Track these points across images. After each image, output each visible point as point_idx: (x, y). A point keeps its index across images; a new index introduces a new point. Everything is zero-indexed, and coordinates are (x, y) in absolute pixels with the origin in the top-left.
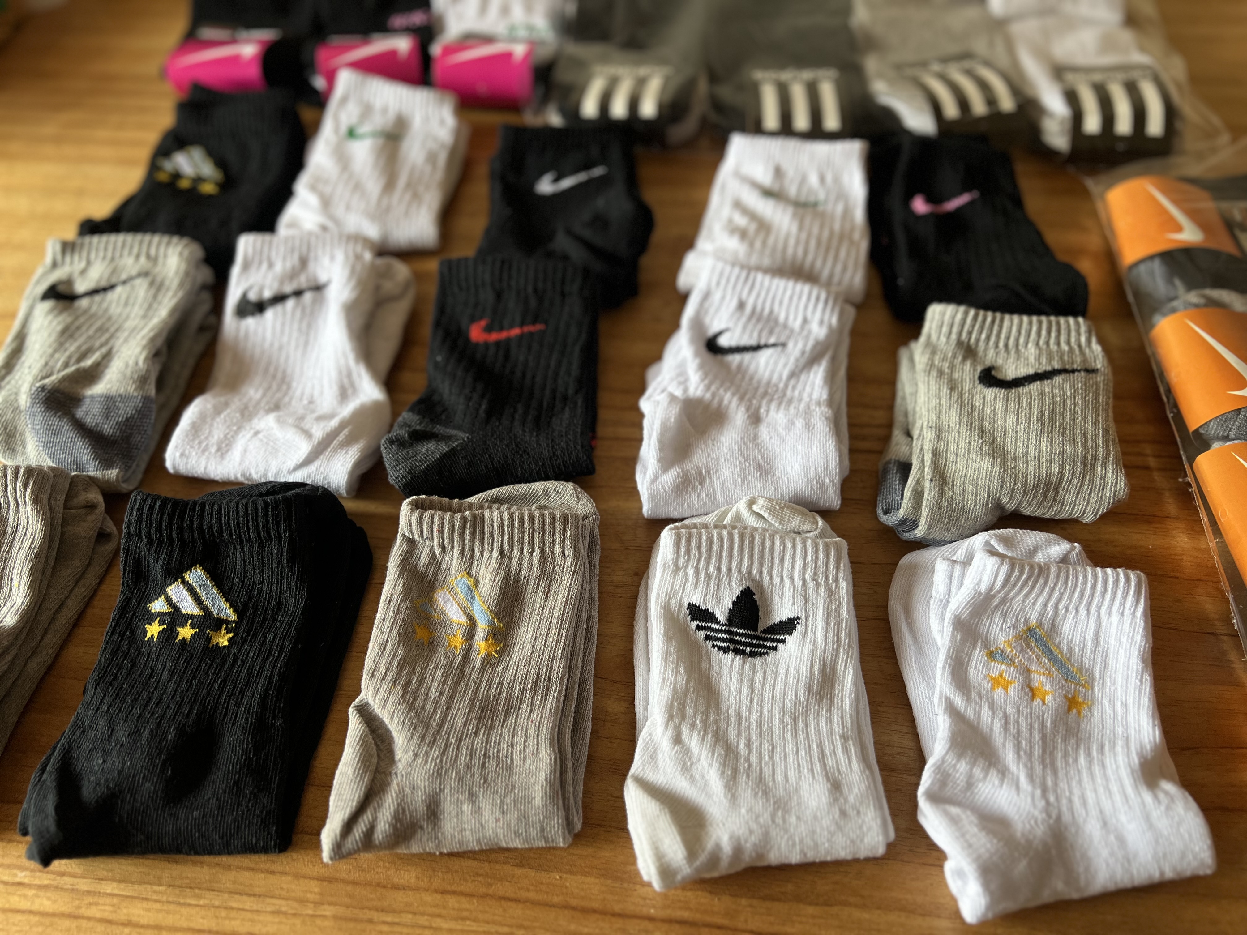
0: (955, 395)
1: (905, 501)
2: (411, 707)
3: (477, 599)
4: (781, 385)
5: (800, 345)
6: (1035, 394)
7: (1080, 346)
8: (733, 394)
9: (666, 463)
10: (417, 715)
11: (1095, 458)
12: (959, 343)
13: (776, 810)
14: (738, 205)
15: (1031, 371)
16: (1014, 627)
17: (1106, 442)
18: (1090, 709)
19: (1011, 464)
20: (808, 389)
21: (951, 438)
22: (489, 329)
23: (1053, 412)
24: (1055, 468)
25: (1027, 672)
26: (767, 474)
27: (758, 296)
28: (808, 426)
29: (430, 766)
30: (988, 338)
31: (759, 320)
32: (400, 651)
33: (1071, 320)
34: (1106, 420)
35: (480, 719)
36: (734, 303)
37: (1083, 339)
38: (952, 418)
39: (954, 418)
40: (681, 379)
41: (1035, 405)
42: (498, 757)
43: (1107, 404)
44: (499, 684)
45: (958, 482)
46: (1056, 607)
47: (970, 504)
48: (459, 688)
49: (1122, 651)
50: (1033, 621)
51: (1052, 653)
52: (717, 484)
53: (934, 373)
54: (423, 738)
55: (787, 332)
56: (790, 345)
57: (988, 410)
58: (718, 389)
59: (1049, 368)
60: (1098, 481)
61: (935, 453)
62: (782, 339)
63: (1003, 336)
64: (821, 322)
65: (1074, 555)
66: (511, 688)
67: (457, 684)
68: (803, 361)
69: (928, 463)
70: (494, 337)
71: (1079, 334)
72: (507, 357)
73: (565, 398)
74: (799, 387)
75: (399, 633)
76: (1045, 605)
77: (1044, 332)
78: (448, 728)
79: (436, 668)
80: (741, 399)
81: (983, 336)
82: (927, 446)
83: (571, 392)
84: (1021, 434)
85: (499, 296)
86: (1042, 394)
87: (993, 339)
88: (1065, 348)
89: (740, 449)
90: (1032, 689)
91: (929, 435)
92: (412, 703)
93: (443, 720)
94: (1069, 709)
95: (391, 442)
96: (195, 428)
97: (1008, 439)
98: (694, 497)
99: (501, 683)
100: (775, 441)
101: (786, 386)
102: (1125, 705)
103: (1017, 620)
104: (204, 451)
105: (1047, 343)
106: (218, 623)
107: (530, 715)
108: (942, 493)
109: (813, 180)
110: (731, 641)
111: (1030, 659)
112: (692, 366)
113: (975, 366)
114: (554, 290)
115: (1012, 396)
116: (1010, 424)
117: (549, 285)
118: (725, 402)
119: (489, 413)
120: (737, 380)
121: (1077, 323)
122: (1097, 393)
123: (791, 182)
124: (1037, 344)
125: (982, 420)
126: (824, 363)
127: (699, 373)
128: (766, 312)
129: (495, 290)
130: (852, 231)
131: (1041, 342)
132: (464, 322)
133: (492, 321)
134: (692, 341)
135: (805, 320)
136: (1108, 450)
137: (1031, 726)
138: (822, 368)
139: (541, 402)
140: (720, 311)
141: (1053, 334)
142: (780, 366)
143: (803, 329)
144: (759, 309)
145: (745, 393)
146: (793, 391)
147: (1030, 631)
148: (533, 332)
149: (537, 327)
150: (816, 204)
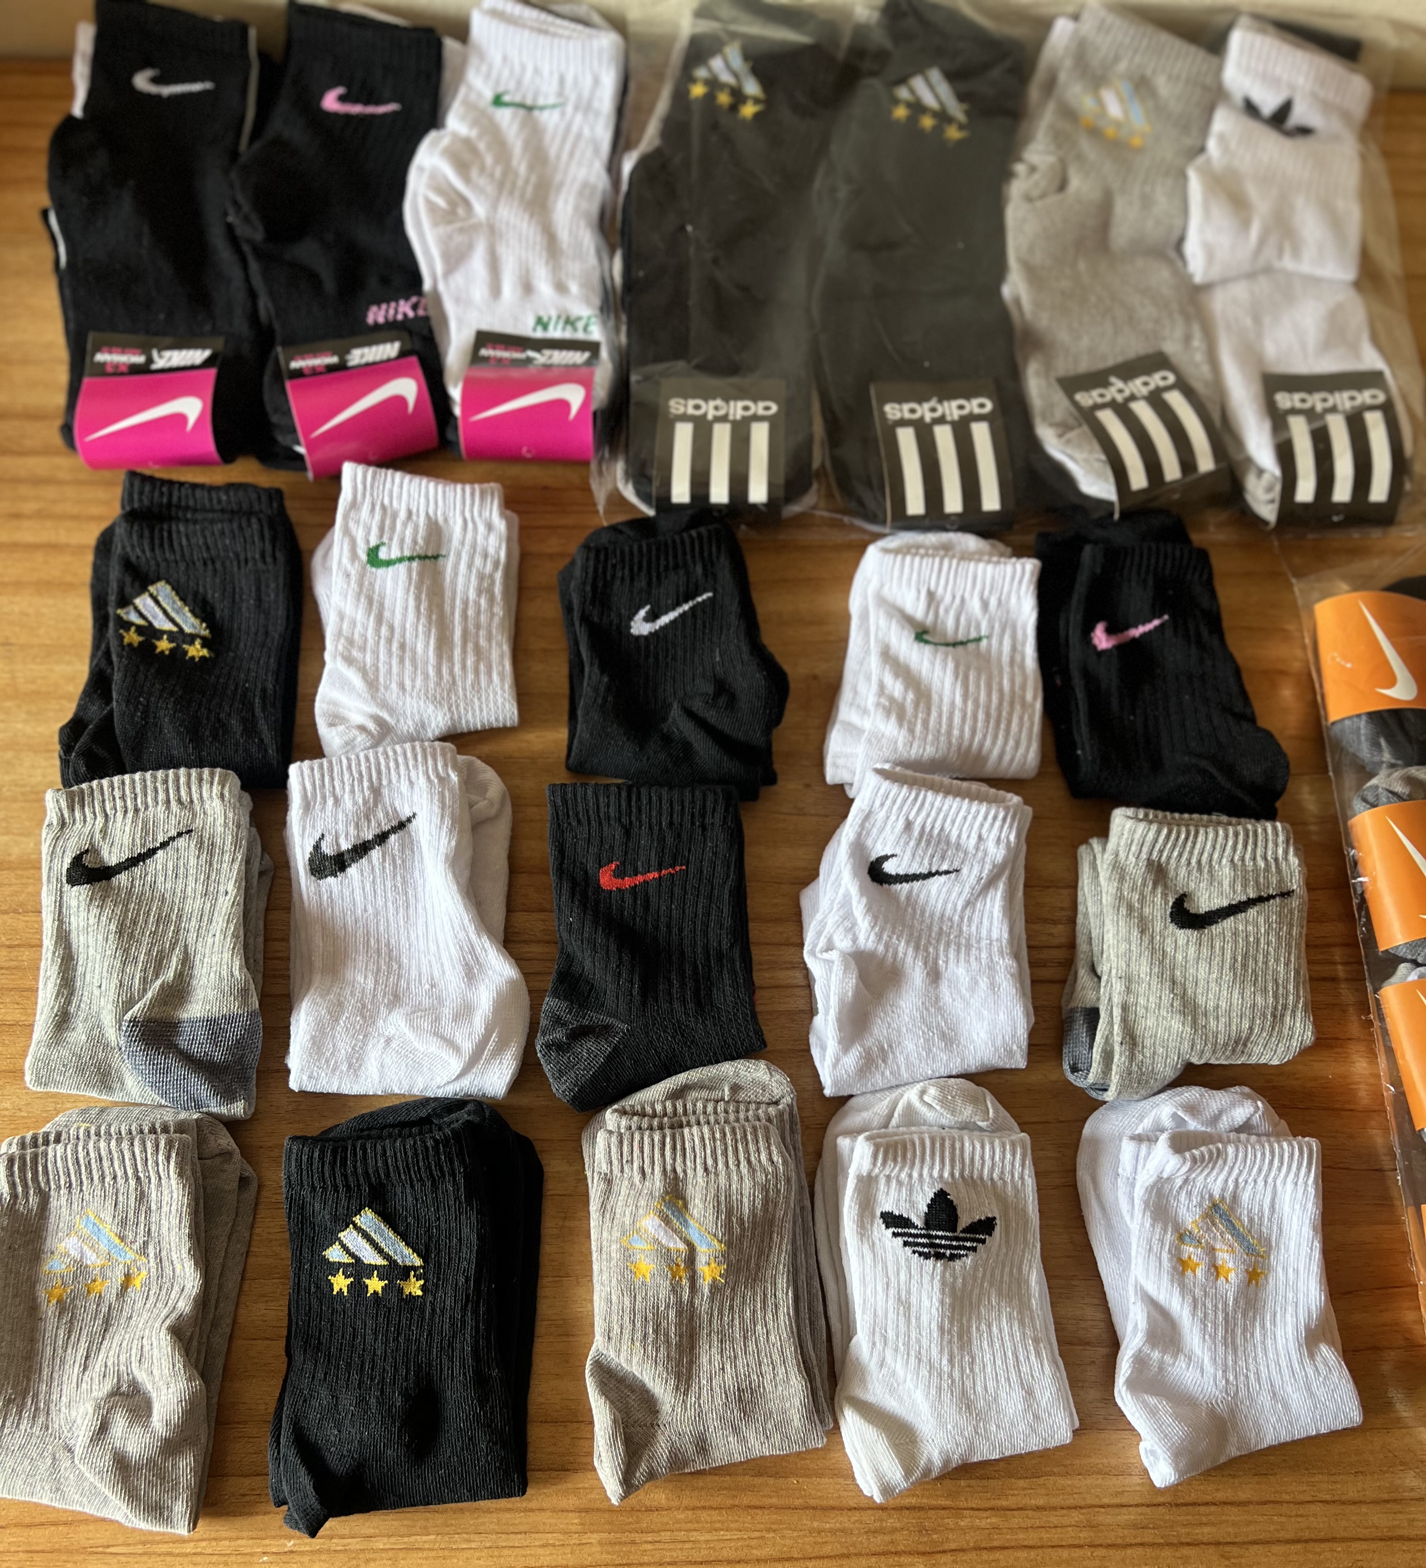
0: (1146, 940)
1: (1094, 1065)
4: (956, 918)
5: (975, 871)
6: (1228, 934)
7: (1276, 860)
8: (908, 943)
9: (846, 1044)
11: (1285, 1007)
12: (1150, 862)
14: (888, 656)
15: (1225, 903)
16: (1200, 1205)
17: (1297, 987)
19: (1202, 1021)
20: (986, 922)
21: (1142, 991)
22: (620, 873)
23: (1245, 956)
24: (1246, 1025)
25: (1211, 1251)
26: (952, 1043)
27: (928, 815)
28: (993, 986)
30: (1180, 855)
31: (928, 843)
33: (1269, 826)
34: (1298, 958)
36: (901, 824)
37: (1280, 851)
38: (1143, 968)
39: (1144, 968)
40: (847, 924)
41: (1228, 947)
43: (1301, 935)
45: (1148, 1042)
46: (1237, 1182)
47: (1159, 1067)
50: (1217, 1194)
51: (1234, 1228)
52: (901, 1059)
53: (1123, 911)
55: (961, 854)
56: (965, 871)
57: (1179, 957)
58: (890, 937)
59: (1244, 898)
60: (1286, 1031)
61: (1125, 1008)
62: (956, 865)
63: (1196, 852)
64: (999, 842)
65: (1258, 1119)
68: (978, 888)
69: (1117, 1019)
70: (628, 882)
71: (1276, 845)
72: (646, 907)
73: (720, 956)
74: (977, 919)
76: (1227, 1180)
77: (1240, 846)
80: (917, 948)
81: (1175, 854)
82: (1116, 1000)
83: (725, 945)
84: (1213, 985)
85: (627, 833)
86: (1235, 934)
87: (1186, 855)
88: (1261, 864)
89: (922, 1017)
90: (1216, 1268)
91: (1118, 987)
94: (1251, 1283)
95: (548, 1046)
96: (317, 1045)
97: (1199, 991)
98: (878, 1076)
100: (959, 1005)
101: (962, 918)
102: (1296, 1271)
103: (1202, 1196)
104: (334, 1070)
105: (1243, 859)
106: (405, 1272)
108: (1132, 1058)
109: (975, 605)
110: (931, 1245)
111: (1215, 1238)
112: (859, 907)
113: (1166, 895)
114: (693, 824)
115: (1205, 939)
116: (1202, 974)
117: (687, 817)
118: (901, 954)
119: (644, 993)
120: (908, 917)
121: (1275, 829)
122: (1291, 925)
123: (947, 611)
124: (1232, 861)
125: (1173, 970)
126: (1001, 886)
127: (869, 918)
128: (936, 831)
129: (623, 826)
130: (1023, 687)
131: (1236, 858)
132: (591, 865)
133: (623, 863)
134: (855, 874)
135: (980, 837)
136: (1298, 996)
137: (1216, 1306)
138: (999, 894)
139: (696, 967)
140: (884, 834)
141: (1249, 848)
142: (954, 895)
143: (977, 849)
144: (928, 829)
145: (919, 938)
146: (969, 926)
147: (1215, 1206)
148: (672, 875)
149: (678, 868)
150: (978, 640)
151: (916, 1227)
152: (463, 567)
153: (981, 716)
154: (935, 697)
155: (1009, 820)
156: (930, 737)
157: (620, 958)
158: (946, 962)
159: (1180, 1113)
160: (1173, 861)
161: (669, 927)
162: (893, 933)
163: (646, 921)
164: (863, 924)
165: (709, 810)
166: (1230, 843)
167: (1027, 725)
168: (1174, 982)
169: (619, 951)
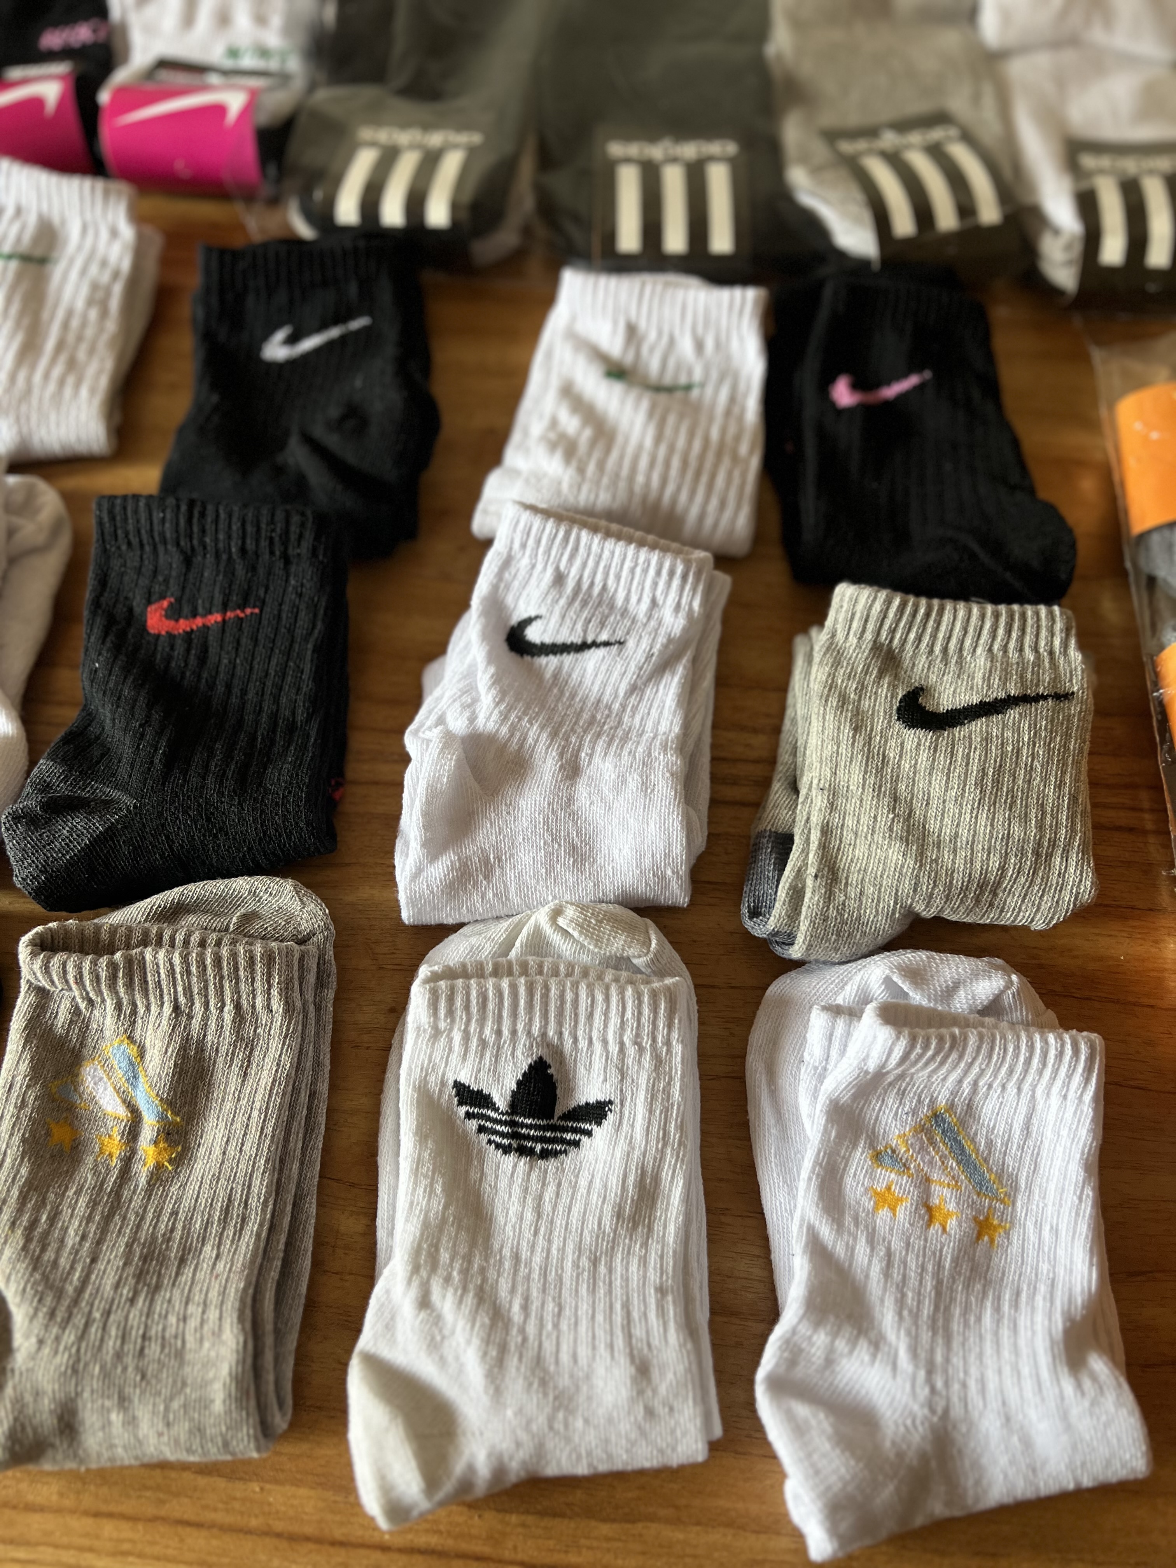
0: (861, 739)
1: (778, 905)
2: (36, 1264)
3: (142, 1079)
4: (616, 706)
5: (645, 644)
6: (977, 740)
7: (1051, 653)
8: (542, 728)
9: (435, 847)
10: (45, 1278)
11: (1053, 843)
12: (876, 647)
13: (556, 1409)
14: (568, 393)
15: (975, 700)
16: (914, 1112)
17: (1072, 818)
18: (1008, 1234)
19: (931, 853)
20: (654, 712)
21: (850, 808)
22: (174, 613)
23: (999, 770)
24: (995, 862)
25: (925, 1183)
26: (583, 861)
27: (584, 565)
28: (645, 787)
29: (62, 1359)
30: (919, 639)
31: (585, 603)
32: (24, 1171)
33: (1043, 610)
34: (1076, 779)
35: (140, 1276)
36: (549, 576)
37: (1057, 642)
38: (853, 777)
39: (856, 777)
40: (467, 699)
41: (975, 757)
42: (163, 1338)
43: (1081, 749)
44: (171, 1214)
45: (854, 878)
46: (975, 1083)
47: (869, 913)
48: (112, 1226)
49: (1060, 1149)
50: (942, 1102)
51: (962, 1150)
52: (510, 875)
53: (833, 701)
54: (52, 1314)
55: (627, 623)
56: (631, 644)
57: (906, 766)
59: (1002, 695)
60: (1054, 878)
61: (826, 831)
62: (619, 635)
63: (941, 635)
64: (678, 607)
65: (1008, 998)
66: (189, 1221)
67: (107, 1219)
68: (648, 668)
69: (814, 845)
70: (183, 625)
71: (1052, 634)
72: (203, 659)
73: (291, 727)
74: (642, 709)
75: (24, 1140)
76: (960, 1082)
77: (1001, 631)
78: (91, 1294)
79: (78, 1193)
80: (554, 735)
81: (912, 636)
82: (816, 819)
83: (300, 717)
84: (950, 805)
85: (188, 562)
86: (987, 739)
87: (926, 639)
88: (1030, 656)
89: (546, 822)
90: (929, 1209)
91: (819, 801)
92: (39, 1257)
93: (85, 1281)
94: (979, 1236)
95: (17, 818)
97: (932, 813)
98: (476, 897)
99: (175, 1213)
100: (598, 810)
101: (624, 707)
102: (1055, 1231)
103: (919, 1101)
105: (1005, 648)
107: (214, 1264)
108: (829, 896)
109: (686, 346)
110: (515, 1136)
111: (931, 1163)
112: (484, 678)
113: (895, 687)
114: (272, 553)
115: (943, 743)
116: (936, 789)
117: (264, 544)
118: (530, 741)
119: (169, 762)
120: (551, 699)
121: (1051, 615)
122: (1067, 736)
123: (652, 350)
124: (990, 650)
125: (896, 780)
126: (680, 670)
127: (493, 692)
128: (597, 590)
129: (182, 552)
130: (738, 438)
131: (996, 647)
132: (137, 602)
133: (179, 600)
134: (485, 636)
135: (654, 603)
136: (1073, 830)
137: (923, 1268)
138: (676, 679)
139: (254, 738)
140: (528, 589)
141: (1014, 635)
142: (616, 675)
143: (650, 618)
144: (585, 586)
145: (561, 724)
146: (633, 716)
147: (936, 1116)
148: (241, 619)
149: (248, 611)
150: (688, 388)
151: (496, 1110)
152: (74, 275)
153: (676, 463)
154: (620, 440)
155: (690, 579)
156: (605, 481)
157: (148, 716)
158: (591, 756)
159: (896, 978)
160: (909, 647)
161: (229, 687)
162: (525, 713)
163: (199, 677)
164: (487, 699)
165: (293, 537)
166: (988, 625)
167: (736, 481)
168: (896, 799)
169: (150, 706)
